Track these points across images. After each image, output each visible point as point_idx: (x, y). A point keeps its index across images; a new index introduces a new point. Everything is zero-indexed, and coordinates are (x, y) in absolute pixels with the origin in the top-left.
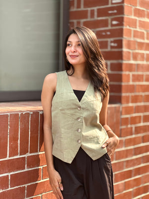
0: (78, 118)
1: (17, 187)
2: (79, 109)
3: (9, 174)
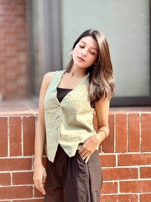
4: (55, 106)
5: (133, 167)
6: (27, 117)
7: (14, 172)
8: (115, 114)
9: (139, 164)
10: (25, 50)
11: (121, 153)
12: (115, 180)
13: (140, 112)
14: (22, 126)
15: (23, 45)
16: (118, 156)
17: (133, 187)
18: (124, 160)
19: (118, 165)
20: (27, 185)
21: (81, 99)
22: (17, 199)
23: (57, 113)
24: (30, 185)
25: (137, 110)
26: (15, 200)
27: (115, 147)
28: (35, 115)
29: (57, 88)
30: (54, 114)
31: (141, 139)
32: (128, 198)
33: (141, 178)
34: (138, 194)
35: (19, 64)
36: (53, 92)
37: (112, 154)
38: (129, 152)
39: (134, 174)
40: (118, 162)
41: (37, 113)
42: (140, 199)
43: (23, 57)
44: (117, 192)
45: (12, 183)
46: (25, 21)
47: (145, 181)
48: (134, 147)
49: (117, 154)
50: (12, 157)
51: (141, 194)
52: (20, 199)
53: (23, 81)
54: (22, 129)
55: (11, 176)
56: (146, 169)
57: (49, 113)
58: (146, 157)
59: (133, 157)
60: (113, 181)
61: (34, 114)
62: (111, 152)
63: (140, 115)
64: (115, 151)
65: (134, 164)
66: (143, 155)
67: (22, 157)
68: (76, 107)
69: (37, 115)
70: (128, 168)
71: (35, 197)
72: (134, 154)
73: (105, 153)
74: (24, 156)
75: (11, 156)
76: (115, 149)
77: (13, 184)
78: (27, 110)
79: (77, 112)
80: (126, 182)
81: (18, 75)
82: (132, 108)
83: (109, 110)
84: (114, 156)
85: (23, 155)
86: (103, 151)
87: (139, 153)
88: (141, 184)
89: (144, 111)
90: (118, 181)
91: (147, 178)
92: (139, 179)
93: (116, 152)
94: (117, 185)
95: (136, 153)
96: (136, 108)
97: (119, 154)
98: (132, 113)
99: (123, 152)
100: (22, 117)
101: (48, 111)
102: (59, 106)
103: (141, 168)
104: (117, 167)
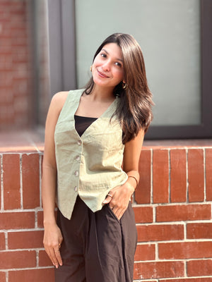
4: (73, 141)
5: (177, 223)
6: (28, 154)
7: (9, 231)
8: (151, 150)
9: (185, 220)
10: (24, 61)
11: (160, 205)
12: (151, 241)
13: (186, 147)
14: (21, 167)
15: (21, 53)
16: (156, 208)
17: (177, 251)
18: (165, 214)
19: (156, 221)
20: (29, 250)
21: (110, 132)
22: (14, 270)
23: (77, 151)
24: (32, 250)
25: (183, 145)
26: (11, 270)
27: (151, 195)
28: (39, 152)
29: (75, 116)
30: (71, 152)
31: (187, 184)
32: (169, 266)
33: (188, 238)
34: (184, 261)
35: (17, 80)
36: (69, 121)
37: (148, 205)
38: (171, 202)
39: (178, 233)
40: (156, 217)
41: (43, 149)
42: (187, 268)
43: (22, 71)
44: (154, 259)
45: (7, 247)
46: (25, 20)
47: (193, 242)
48: (178, 196)
49: (154, 206)
50: (8, 211)
51: (188, 260)
52: (18, 269)
53: (22, 104)
54: (21, 171)
55: (6, 237)
56: (195, 226)
57: (63, 150)
58: (195, 210)
59: (178, 210)
60: (149, 243)
61: (37, 150)
62: (146, 203)
63: (187, 151)
64: (151, 201)
65: (179, 219)
66: (191, 207)
67: (21, 210)
68: (103, 143)
69: (43, 152)
70: (170, 225)
71: (40, 266)
72: (179, 206)
73: (137, 204)
74: (24, 209)
75: (5, 209)
76: (151, 198)
77: (9, 248)
78: (28, 144)
79: (105, 150)
80: (167, 244)
81: (15, 96)
82: (175, 142)
83: (143, 144)
84: (151, 209)
85: (22, 208)
86: (135, 201)
87: (186, 204)
88: (188, 246)
89: (192, 145)
90: (156, 243)
91: (197, 238)
92: (186, 240)
93: (154, 203)
94: (154, 248)
95: (181, 204)
96: (181, 142)
97: (157, 205)
98: (175, 148)
99: (163, 203)
100: (21, 154)
101: (61, 148)
102: (80, 141)
103: (188, 225)
104: (154, 223)
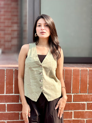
0: (40, 73)
1: (13, 112)
2: (41, 67)
3: (6, 104)
